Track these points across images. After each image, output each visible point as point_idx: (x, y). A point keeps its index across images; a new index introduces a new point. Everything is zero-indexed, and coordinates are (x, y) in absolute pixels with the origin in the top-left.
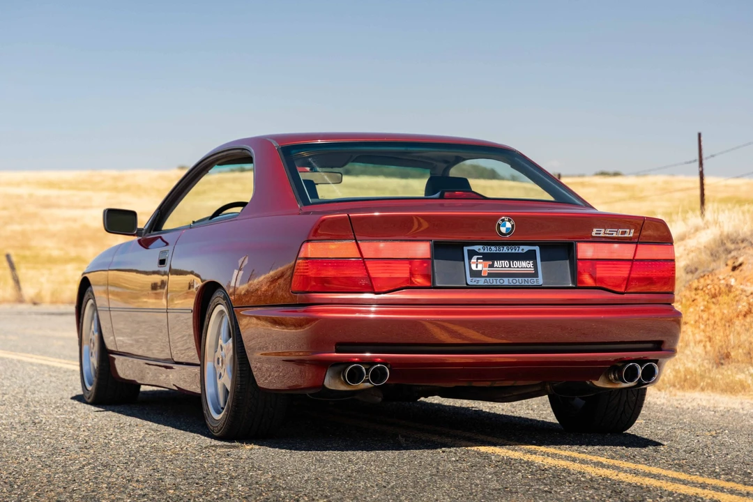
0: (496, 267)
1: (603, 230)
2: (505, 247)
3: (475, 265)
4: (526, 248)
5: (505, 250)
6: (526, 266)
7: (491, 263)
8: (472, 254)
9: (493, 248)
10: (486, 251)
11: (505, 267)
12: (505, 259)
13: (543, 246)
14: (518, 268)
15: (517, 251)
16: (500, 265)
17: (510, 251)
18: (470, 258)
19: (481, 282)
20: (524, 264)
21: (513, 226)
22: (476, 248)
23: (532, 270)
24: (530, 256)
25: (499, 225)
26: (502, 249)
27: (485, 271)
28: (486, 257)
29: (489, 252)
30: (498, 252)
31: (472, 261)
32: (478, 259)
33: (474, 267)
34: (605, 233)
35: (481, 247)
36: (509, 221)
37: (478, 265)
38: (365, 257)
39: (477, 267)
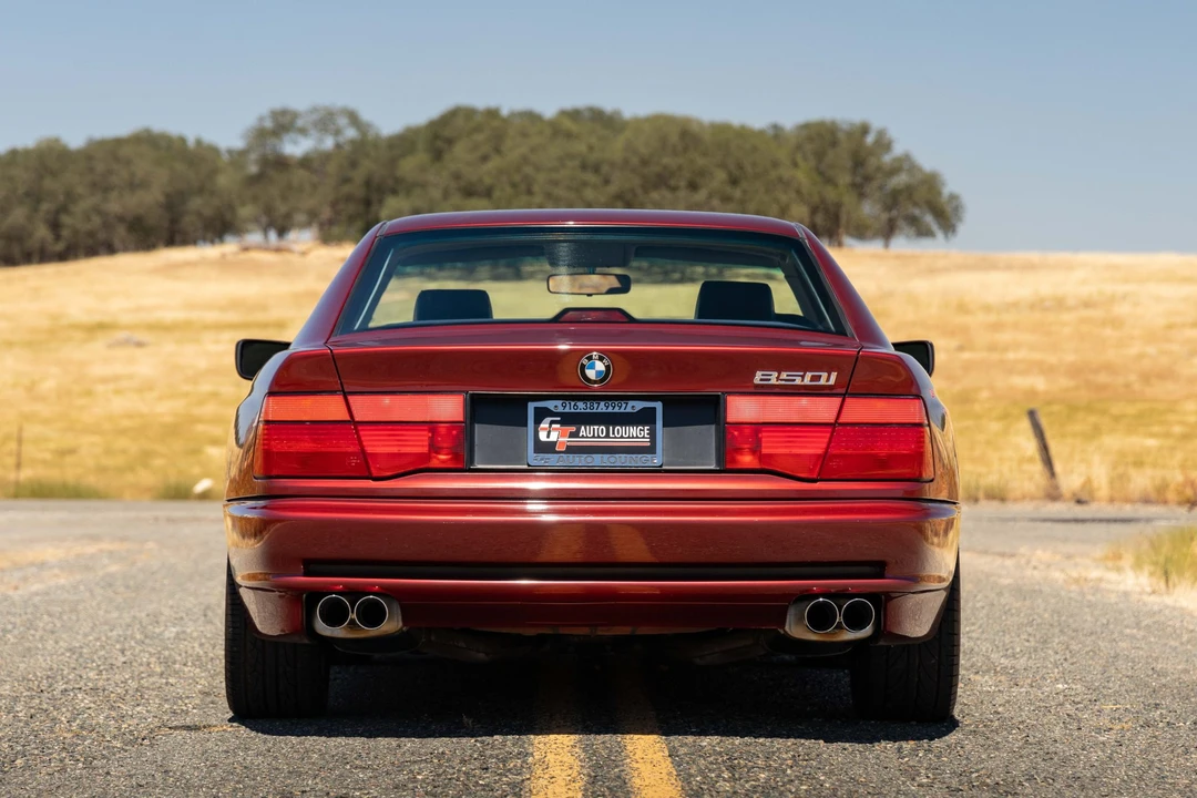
0: (583, 437)
1: (776, 374)
2: (602, 403)
3: (545, 433)
4: (639, 405)
5: (602, 408)
6: (636, 434)
7: (573, 429)
8: (541, 415)
9: (581, 405)
10: (567, 410)
11: (599, 437)
12: (599, 424)
13: (668, 402)
14: (622, 437)
15: (622, 410)
16: (591, 434)
17: (610, 410)
18: (538, 421)
19: (552, 460)
20: (633, 431)
21: (608, 367)
22: (550, 405)
23: (646, 442)
24: (645, 418)
25: (583, 366)
26: (596, 406)
27: (563, 443)
28: (566, 419)
29: (573, 410)
30: (588, 410)
31: (542, 426)
32: (552, 422)
33: (542, 436)
34: (778, 379)
35: (559, 403)
36: (601, 359)
37: (551, 433)
38: (357, 419)
39: (548, 437)
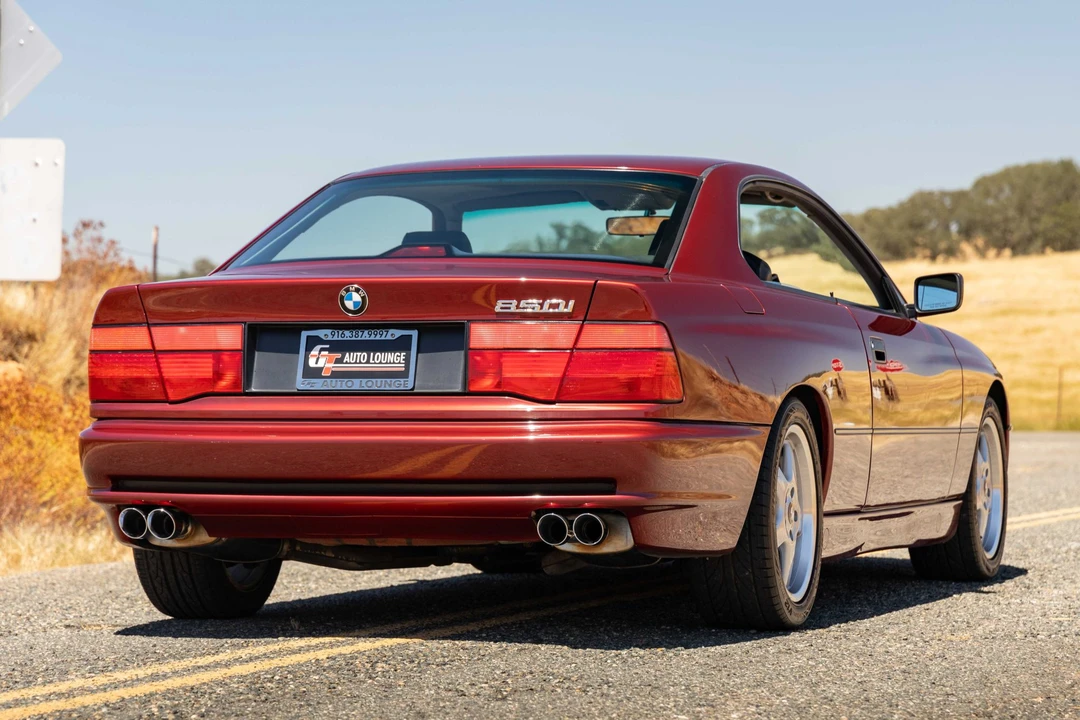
0: (347, 363)
1: (515, 302)
2: (366, 332)
3: (315, 359)
4: (398, 333)
5: (365, 336)
6: (393, 360)
7: (339, 355)
8: (312, 342)
9: (347, 333)
10: (335, 338)
11: (360, 363)
12: (362, 351)
13: (424, 329)
14: (380, 363)
15: (383, 338)
16: (354, 360)
17: (372, 338)
18: (309, 349)
19: (318, 385)
20: (391, 357)
21: (363, 298)
22: (321, 333)
23: (401, 367)
24: (401, 345)
25: (342, 298)
26: (360, 334)
27: (328, 369)
28: (337, 347)
29: (340, 338)
30: (354, 338)
31: (313, 353)
32: (322, 350)
33: (312, 363)
34: (518, 307)
35: (328, 332)
36: (357, 290)
37: (320, 359)
38: (157, 348)
39: (317, 363)
